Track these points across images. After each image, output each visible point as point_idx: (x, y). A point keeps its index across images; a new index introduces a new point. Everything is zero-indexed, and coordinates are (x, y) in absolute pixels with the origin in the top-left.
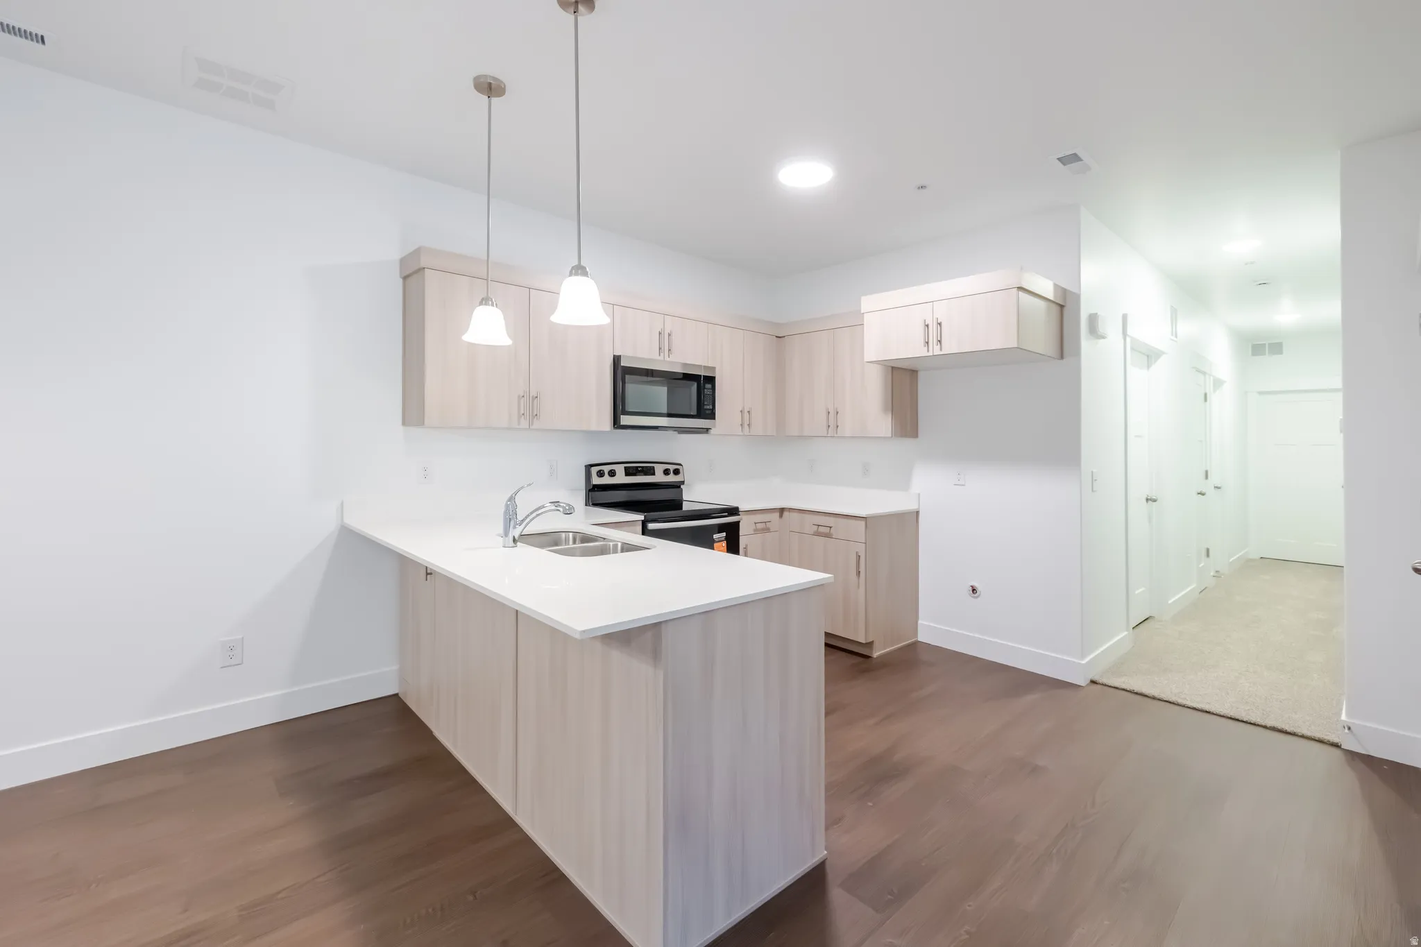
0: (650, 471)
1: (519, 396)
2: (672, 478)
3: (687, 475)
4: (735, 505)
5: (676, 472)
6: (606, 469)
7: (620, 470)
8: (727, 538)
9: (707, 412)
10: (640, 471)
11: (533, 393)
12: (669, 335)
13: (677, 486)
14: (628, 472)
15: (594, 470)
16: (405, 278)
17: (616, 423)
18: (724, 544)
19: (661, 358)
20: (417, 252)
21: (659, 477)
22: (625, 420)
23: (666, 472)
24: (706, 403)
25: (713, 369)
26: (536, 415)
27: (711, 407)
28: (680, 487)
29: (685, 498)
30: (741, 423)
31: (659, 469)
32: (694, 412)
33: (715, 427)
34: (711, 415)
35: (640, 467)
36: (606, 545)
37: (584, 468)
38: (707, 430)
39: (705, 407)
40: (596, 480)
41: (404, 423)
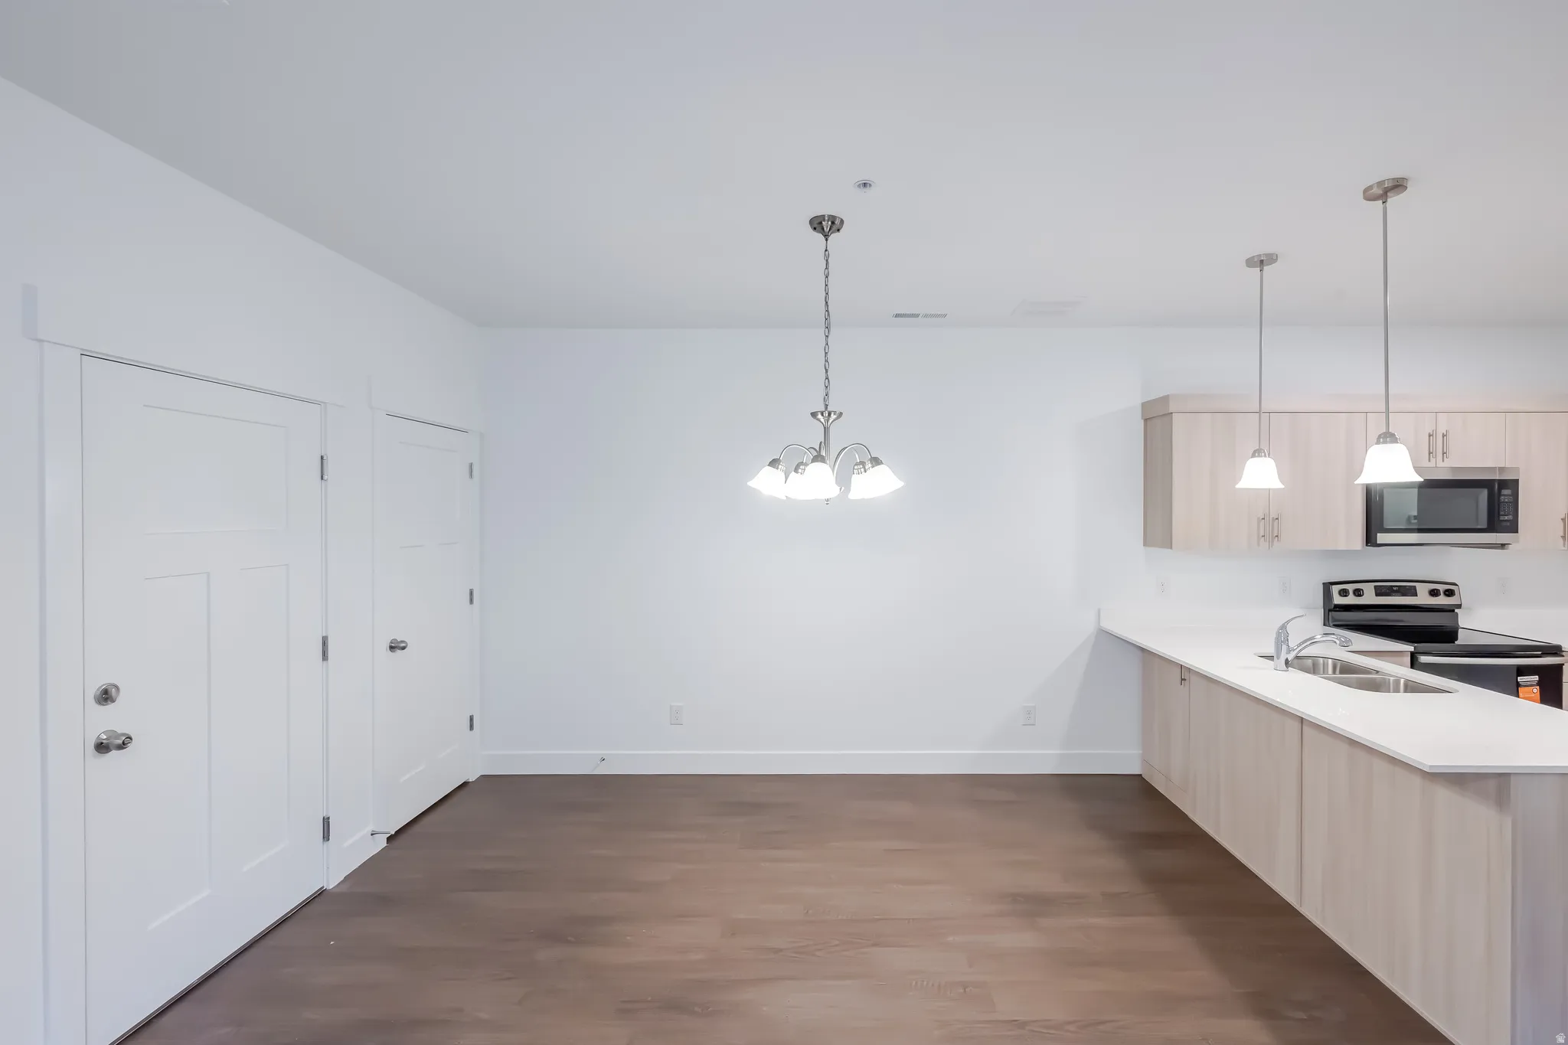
0: (1413, 592)
1: (1258, 518)
2: (1442, 600)
3: (1464, 595)
4: (1555, 642)
5: (1449, 593)
6: (1350, 587)
7: (1369, 591)
8: (1539, 683)
9: (1504, 524)
10: (1396, 591)
11: (1273, 515)
12: (1443, 436)
13: (1450, 610)
14: (1379, 592)
15: (1335, 589)
16: (1146, 420)
17: (1370, 540)
18: (1536, 690)
19: (1432, 464)
20: (1165, 399)
21: (1423, 598)
22: (1382, 538)
23: (1434, 593)
24: (1502, 513)
25: (1517, 469)
26: (1277, 536)
27: (1510, 517)
28: (1454, 611)
29: (1461, 623)
30: (1562, 534)
31: (1423, 590)
32: (1484, 525)
33: (1517, 542)
34: (1513, 528)
35: (1397, 586)
36: (1384, 679)
37: (1322, 586)
38: (1503, 546)
39: (1502, 518)
40: (1338, 600)
41: (1145, 544)
